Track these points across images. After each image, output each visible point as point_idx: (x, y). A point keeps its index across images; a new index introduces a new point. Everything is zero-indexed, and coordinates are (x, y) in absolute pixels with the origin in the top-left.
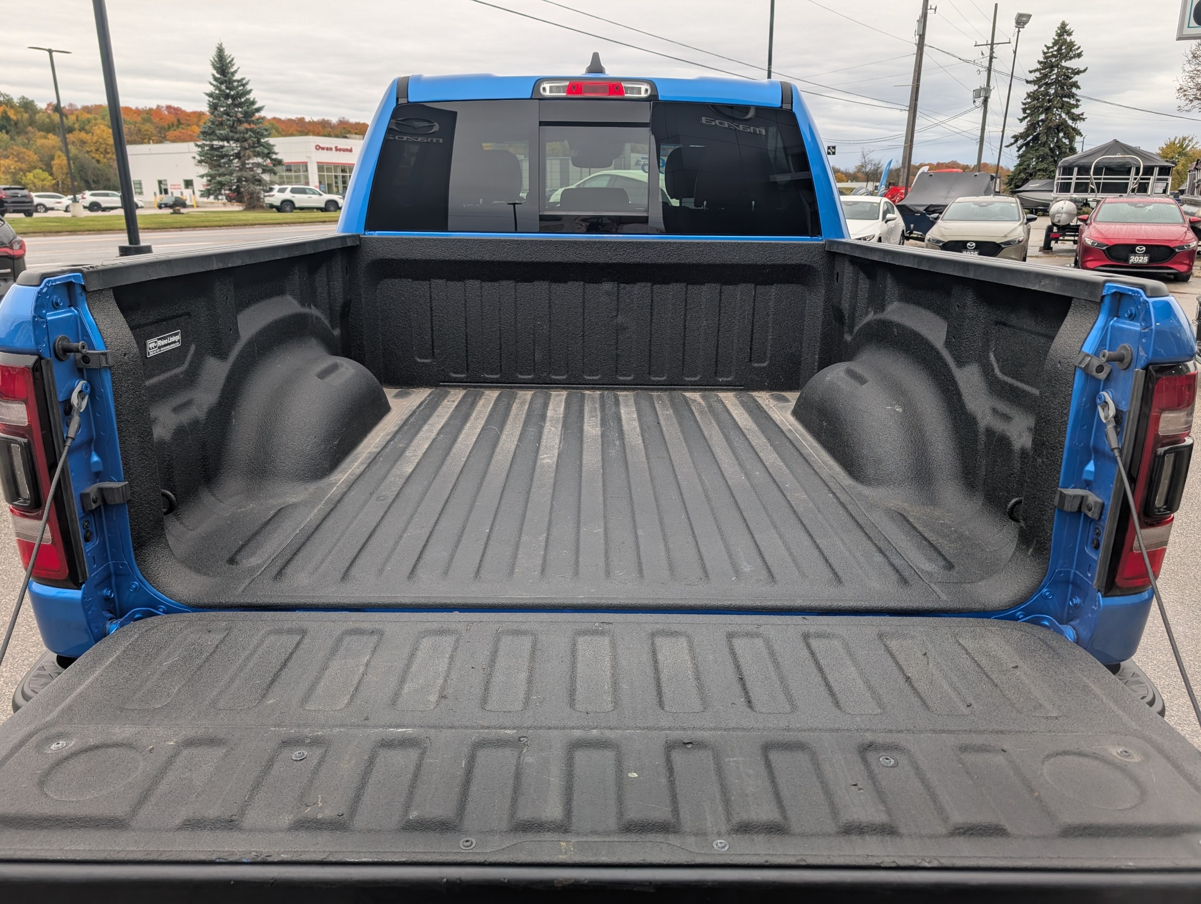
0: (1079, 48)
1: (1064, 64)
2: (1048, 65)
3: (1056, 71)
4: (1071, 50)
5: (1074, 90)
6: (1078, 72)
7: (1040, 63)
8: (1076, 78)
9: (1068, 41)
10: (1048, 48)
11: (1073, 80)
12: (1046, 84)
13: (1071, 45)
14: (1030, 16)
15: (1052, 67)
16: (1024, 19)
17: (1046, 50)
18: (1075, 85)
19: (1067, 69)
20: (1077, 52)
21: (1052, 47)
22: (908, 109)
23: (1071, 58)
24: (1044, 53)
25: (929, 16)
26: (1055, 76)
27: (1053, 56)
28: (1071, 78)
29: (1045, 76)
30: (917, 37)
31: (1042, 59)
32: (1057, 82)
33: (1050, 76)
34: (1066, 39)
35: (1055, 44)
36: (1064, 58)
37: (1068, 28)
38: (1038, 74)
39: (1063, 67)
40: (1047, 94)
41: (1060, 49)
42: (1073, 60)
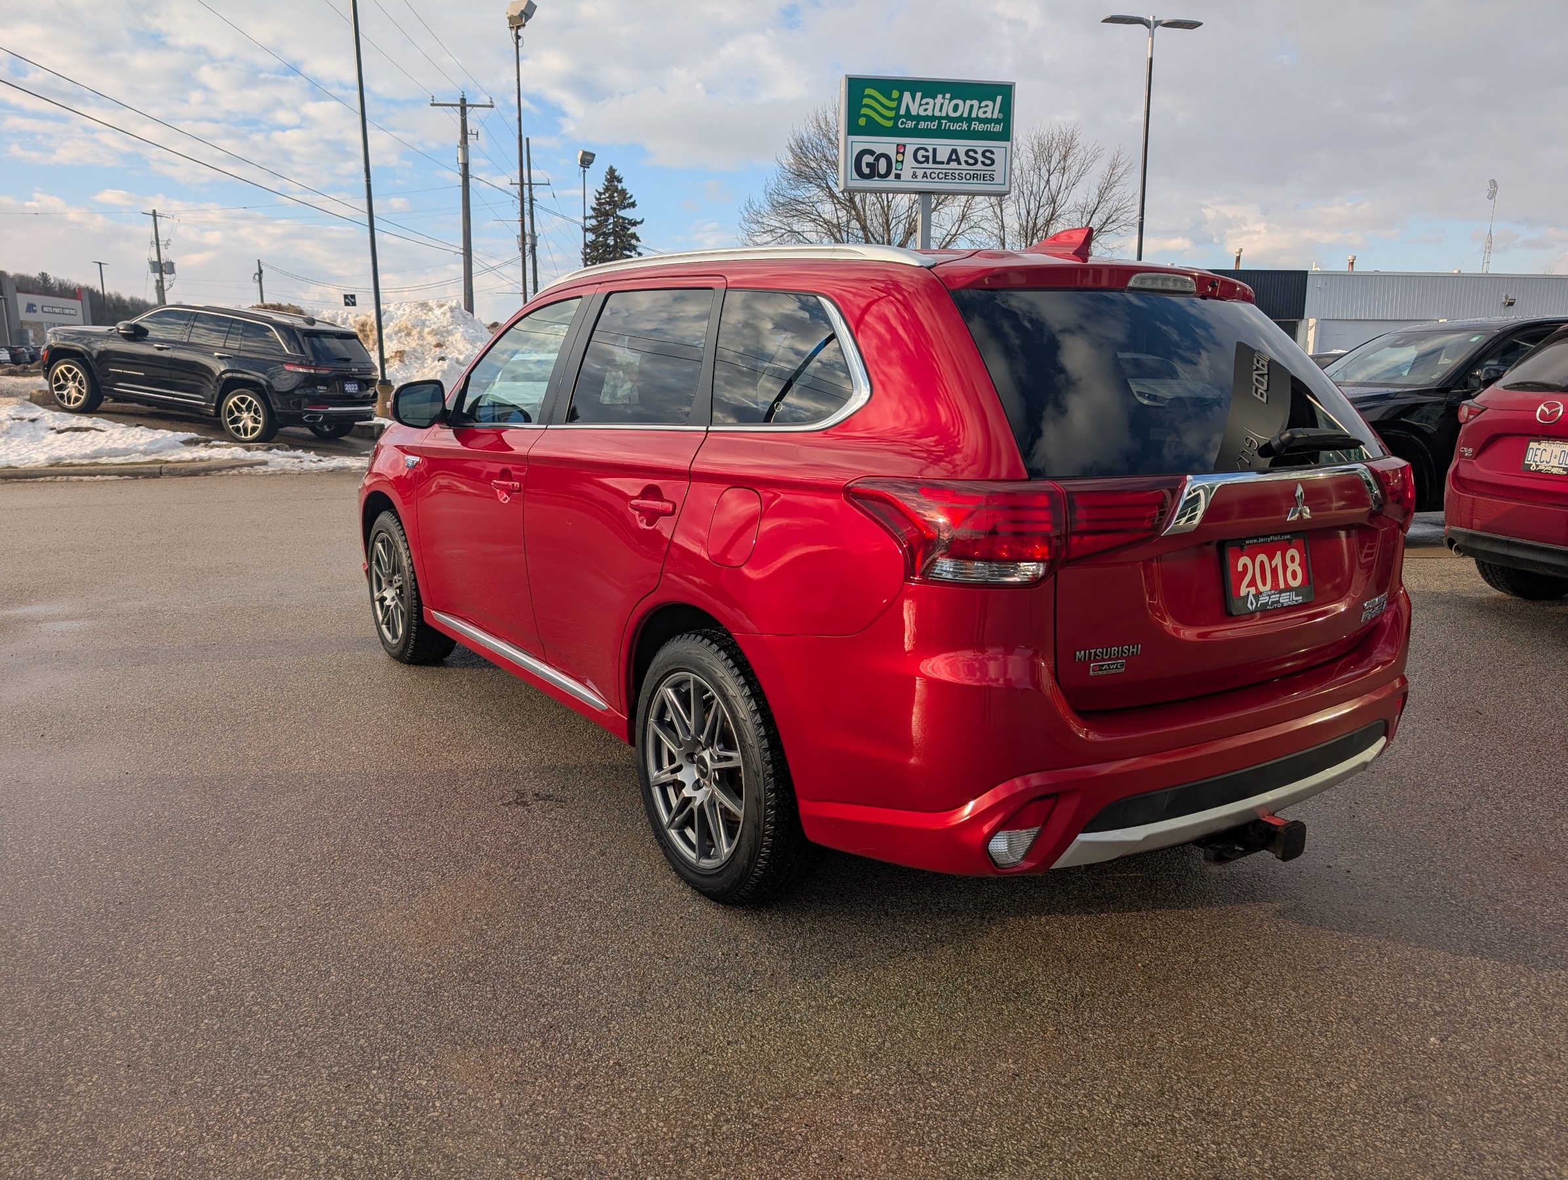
0: (631, 197)
1: (621, 213)
2: (601, 213)
3: (611, 220)
4: (625, 198)
5: (634, 242)
6: (635, 224)
7: (594, 209)
8: (633, 230)
9: (620, 188)
10: (600, 194)
11: (629, 232)
12: (604, 234)
13: (623, 192)
14: (593, 155)
15: (607, 214)
16: (589, 158)
17: (598, 196)
18: (634, 236)
19: (624, 219)
20: (630, 201)
21: (604, 194)
22: (462, 251)
23: (625, 208)
24: (597, 199)
25: (469, 142)
26: (611, 226)
27: (608, 203)
28: (628, 229)
29: (601, 224)
30: (461, 166)
31: (595, 206)
32: (614, 233)
33: (607, 226)
34: (617, 187)
35: (607, 189)
36: (618, 206)
37: (617, 174)
38: (594, 222)
39: (618, 217)
40: (608, 246)
41: (611, 196)
42: (627, 209)
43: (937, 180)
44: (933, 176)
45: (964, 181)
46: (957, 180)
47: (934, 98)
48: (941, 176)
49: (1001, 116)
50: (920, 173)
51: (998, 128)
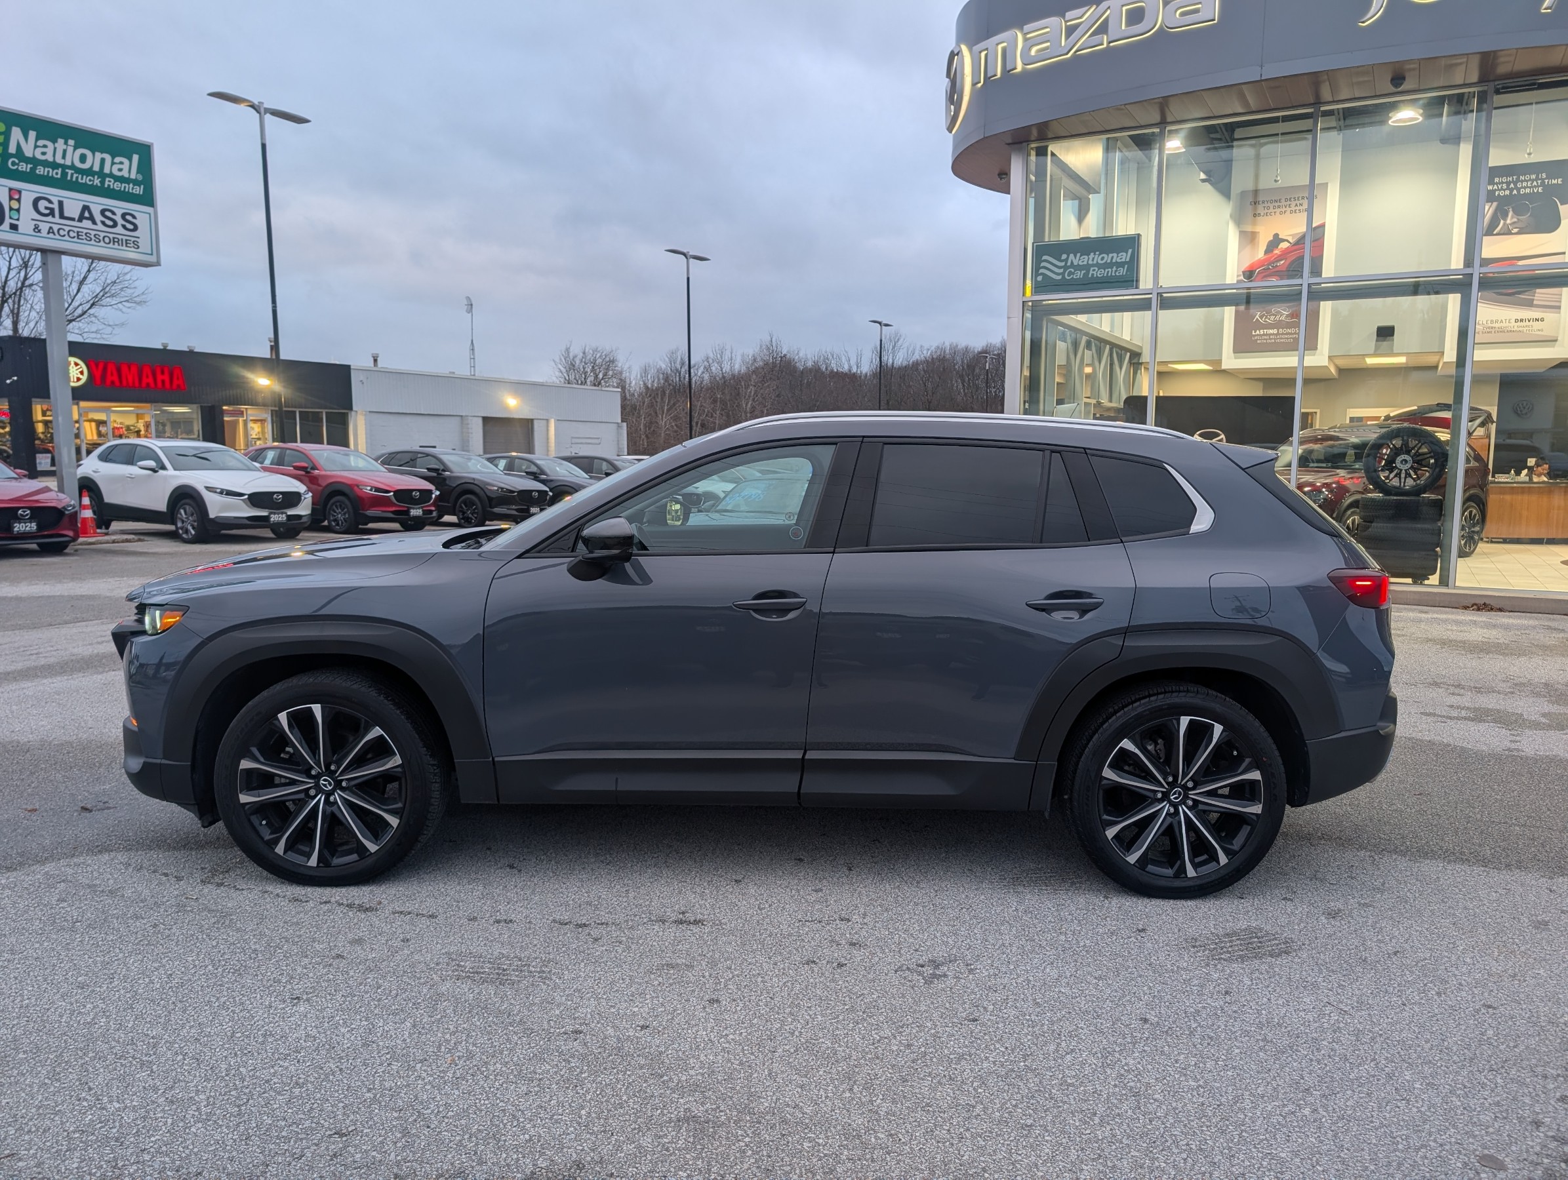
43: (67, 238)
44: (62, 232)
45: (102, 244)
46: (93, 242)
47: (54, 141)
48: (72, 234)
49: (140, 177)
50: (44, 227)
51: (139, 190)
